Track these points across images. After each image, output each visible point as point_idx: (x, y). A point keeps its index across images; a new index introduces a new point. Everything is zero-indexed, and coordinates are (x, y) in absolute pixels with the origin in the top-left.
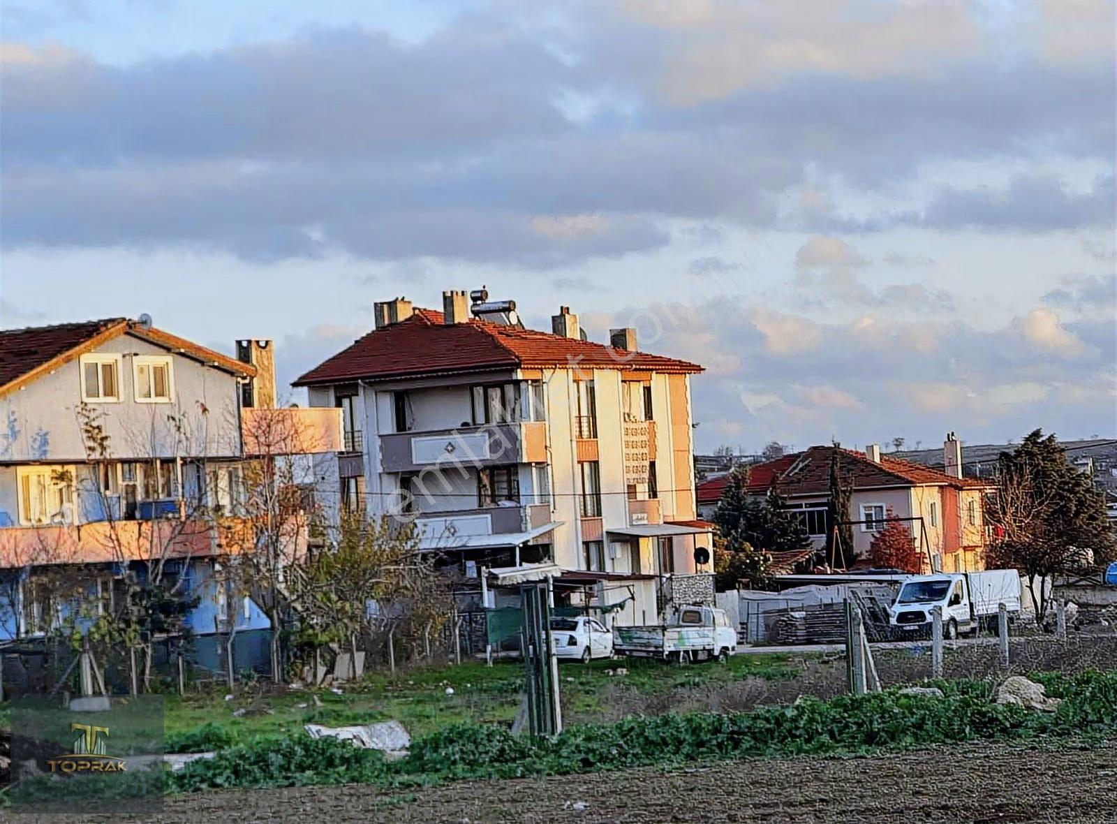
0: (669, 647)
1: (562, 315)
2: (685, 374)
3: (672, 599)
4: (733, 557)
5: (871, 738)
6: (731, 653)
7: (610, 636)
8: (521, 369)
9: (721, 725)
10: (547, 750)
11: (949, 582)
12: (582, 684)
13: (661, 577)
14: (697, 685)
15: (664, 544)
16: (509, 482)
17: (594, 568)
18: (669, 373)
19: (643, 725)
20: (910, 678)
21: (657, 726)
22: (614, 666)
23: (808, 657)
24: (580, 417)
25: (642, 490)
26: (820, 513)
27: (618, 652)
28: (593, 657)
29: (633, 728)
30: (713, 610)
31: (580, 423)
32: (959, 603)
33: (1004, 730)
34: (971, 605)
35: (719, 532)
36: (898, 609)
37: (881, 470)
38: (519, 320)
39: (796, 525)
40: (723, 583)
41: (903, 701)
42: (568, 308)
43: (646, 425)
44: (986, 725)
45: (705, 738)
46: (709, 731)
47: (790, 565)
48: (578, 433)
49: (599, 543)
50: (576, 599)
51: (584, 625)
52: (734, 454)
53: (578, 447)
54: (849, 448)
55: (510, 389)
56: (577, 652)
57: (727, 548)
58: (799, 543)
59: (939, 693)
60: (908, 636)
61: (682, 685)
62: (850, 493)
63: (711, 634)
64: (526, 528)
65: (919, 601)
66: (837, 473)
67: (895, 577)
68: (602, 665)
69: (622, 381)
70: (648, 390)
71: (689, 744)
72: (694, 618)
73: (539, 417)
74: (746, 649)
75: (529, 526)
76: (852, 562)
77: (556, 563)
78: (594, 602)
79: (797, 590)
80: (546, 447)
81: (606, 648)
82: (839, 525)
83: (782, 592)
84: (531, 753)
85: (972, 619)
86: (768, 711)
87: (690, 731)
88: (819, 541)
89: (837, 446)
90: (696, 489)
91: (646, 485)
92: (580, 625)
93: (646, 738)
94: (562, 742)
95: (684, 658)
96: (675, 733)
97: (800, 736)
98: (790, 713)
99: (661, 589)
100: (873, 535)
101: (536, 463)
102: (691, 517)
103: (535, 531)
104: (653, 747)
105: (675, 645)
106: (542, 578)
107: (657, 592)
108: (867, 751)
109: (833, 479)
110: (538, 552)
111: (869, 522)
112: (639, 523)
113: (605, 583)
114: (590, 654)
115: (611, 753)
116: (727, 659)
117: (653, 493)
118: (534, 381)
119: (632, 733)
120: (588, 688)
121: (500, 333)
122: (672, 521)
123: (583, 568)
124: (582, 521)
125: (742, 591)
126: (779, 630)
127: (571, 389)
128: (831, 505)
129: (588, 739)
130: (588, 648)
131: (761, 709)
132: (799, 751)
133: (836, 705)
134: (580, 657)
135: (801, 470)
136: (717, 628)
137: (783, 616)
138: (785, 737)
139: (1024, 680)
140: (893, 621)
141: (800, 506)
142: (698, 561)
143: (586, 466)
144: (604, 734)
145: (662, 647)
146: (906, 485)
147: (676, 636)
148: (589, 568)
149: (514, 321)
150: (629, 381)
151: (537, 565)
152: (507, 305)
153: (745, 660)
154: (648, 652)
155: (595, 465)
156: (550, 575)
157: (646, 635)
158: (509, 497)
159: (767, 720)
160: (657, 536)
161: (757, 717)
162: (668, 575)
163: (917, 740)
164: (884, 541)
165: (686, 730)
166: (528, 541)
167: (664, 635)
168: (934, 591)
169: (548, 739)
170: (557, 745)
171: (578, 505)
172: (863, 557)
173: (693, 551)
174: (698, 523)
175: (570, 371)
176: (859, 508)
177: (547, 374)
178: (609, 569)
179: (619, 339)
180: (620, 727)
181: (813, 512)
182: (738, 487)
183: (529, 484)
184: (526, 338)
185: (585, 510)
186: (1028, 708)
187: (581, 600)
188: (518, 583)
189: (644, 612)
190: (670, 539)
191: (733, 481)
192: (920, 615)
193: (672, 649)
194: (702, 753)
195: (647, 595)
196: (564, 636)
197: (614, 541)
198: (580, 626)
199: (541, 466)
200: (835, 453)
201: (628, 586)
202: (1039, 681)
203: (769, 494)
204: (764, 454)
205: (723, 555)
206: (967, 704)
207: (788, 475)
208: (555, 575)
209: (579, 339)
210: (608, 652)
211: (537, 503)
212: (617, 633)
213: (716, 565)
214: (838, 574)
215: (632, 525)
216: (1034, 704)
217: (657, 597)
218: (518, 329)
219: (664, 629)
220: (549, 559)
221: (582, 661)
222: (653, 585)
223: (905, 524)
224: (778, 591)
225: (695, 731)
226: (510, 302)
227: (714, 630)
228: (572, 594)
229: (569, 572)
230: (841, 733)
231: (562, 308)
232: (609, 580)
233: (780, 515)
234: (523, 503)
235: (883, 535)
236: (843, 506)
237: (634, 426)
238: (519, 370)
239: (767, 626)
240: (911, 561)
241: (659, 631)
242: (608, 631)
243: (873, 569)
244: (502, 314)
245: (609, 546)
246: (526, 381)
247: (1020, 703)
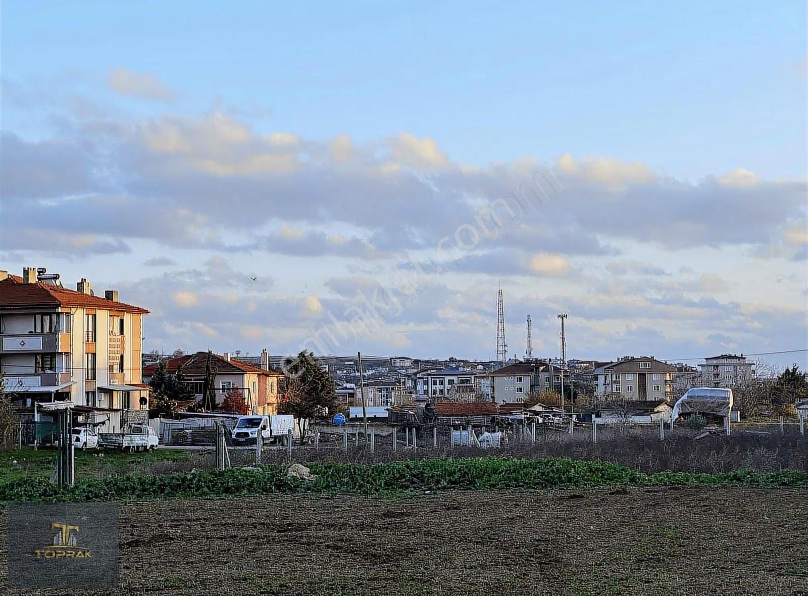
0: (125, 444)
1: (82, 283)
2: (140, 314)
3: (128, 420)
4: (158, 402)
5: (227, 490)
6: (155, 448)
7: (97, 437)
8: (61, 307)
9: (155, 481)
10: (68, 491)
11: (261, 419)
12: (82, 460)
13: (123, 410)
14: (139, 463)
15: (125, 394)
16: (51, 361)
17: (90, 404)
18: (133, 313)
19: (116, 480)
20: (246, 463)
21: (124, 481)
22: (98, 452)
23: (193, 451)
24: (88, 332)
25: (116, 367)
26: (200, 383)
27: (100, 446)
28: (87, 447)
29: (112, 481)
30: (148, 427)
31: (88, 334)
32: (265, 429)
33: (290, 489)
34: (271, 431)
35: (152, 390)
36: (236, 431)
37: (230, 365)
38: (61, 284)
39: (189, 389)
40: (153, 415)
41: (243, 473)
42: (85, 280)
43: (120, 337)
44: (282, 486)
45: (147, 488)
46: (149, 484)
47: (185, 407)
48: (87, 339)
49: (94, 393)
50: (80, 419)
51: (84, 432)
52: (159, 354)
53: (86, 345)
54: (216, 354)
55: (54, 317)
56: (80, 445)
57: (156, 398)
58: (189, 397)
59: (261, 470)
60: (241, 444)
61: (133, 462)
62: (215, 375)
63: (146, 439)
64: (58, 384)
65: (246, 427)
66: (210, 365)
67: (235, 416)
68: (92, 451)
69: (110, 316)
70: (122, 321)
71: (139, 490)
72: (138, 431)
73: (69, 330)
74: (162, 447)
75: (60, 383)
76: (215, 407)
77: (72, 401)
78: (89, 421)
79: (188, 419)
80: (70, 345)
81: (94, 443)
82: (209, 390)
83: (181, 420)
84: (60, 492)
85: (271, 437)
86: (179, 475)
87: (139, 484)
88: (199, 397)
89: (210, 352)
90: (142, 369)
91: (118, 366)
92: (82, 431)
93: (118, 486)
94: (76, 487)
95: (132, 449)
96: (132, 484)
97: (193, 488)
98: (189, 477)
99: (123, 416)
100: (225, 396)
101: (65, 353)
102: (139, 382)
103: (62, 385)
104: (121, 491)
105: (128, 444)
106: (64, 408)
107: (120, 417)
108: (226, 496)
109: (208, 367)
110: (63, 396)
111: (223, 389)
112: (114, 384)
113: (95, 412)
114: (86, 446)
115: (100, 494)
116: (153, 451)
117: (121, 369)
118: (66, 313)
119: (111, 484)
120: (84, 462)
121: (51, 289)
122: (129, 383)
123: (85, 404)
124: (86, 381)
125: (161, 419)
126: (178, 438)
127: (85, 317)
128: (206, 380)
129: (89, 486)
130: (85, 443)
131: (176, 474)
132: (193, 495)
133: (211, 474)
134: (81, 447)
135: (193, 363)
136: (149, 436)
137: (181, 431)
138: (186, 489)
139: (301, 466)
140: (234, 436)
141: (191, 380)
142: (141, 403)
143: (90, 355)
144: (97, 484)
145: (122, 444)
146: (243, 373)
147: (129, 439)
148: (88, 404)
149: (58, 284)
150: (113, 316)
151: (62, 402)
152: (55, 276)
153: (162, 451)
154: (115, 446)
155: (94, 355)
156: (68, 407)
157: (114, 438)
158: (51, 369)
159: (178, 480)
160: (122, 390)
161: (173, 478)
162: (126, 409)
163: (249, 492)
164: (231, 399)
165: (138, 483)
166: (59, 390)
167: (123, 438)
168: (254, 423)
169: (69, 486)
170: (73, 488)
171: (84, 373)
172: (220, 406)
173: (139, 398)
174: (142, 385)
175: (85, 309)
176: (219, 382)
177: (73, 310)
178: (97, 405)
179: (109, 295)
180: (105, 481)
181: (197, 383)
182: (162, 369)
183: (61, 362)
184: (63, 293)
185: (88, 376)
186: (303, 479)
187: (83, 420)
188: (52, 410)
189: (114, 427)
190: (128, 393)
191: (159, 366)
192: (247, 434)
193: (127, 445)
194: (145, 494)
195: (116, 419)
196: (74, 436)
197: (100, 392)
198: (82, 433)
199: (68, 354)
200: (209, 355)
201: (107, 414)
202: (307, 466)
203: (176, 373)
204: (174, 354)
205: (153, 401)
206: (273, 476)
207: (186, 365)
208: (71, 407)
209: (90, 294)
210: (95, 446)
211: (64, 372)
212: (100, 436)
213: (150, 406)
214: (208, 413)
215: (110, 385)
216: (304, 477)
217: (120, 420)
218: (60, 287)
219: (123, 435)
220: (68, 399)
221: (82, 449)
222: (119, 413)
223: (240, 391)
224: (179, 420)
225: (142, 483)
226: (57, 275)
227: (148, 436)
228: (79, 417)
229: (78, 406)
230: (213, 486)
231: (82, 279)
232: (98, 411)
233: (181, 384)
234: (57, 372)
235: (231, 396)
236: (212, 381)
237: (114, 337)
238: (59, 308)
239: (173, 437)
240: (243, 409)
241: (121, 436)
242: (96, 435)
243: (224, 412)
244: (53, 280)
245: (98, 394)
246: (63, 313)
247: (298, 477)
